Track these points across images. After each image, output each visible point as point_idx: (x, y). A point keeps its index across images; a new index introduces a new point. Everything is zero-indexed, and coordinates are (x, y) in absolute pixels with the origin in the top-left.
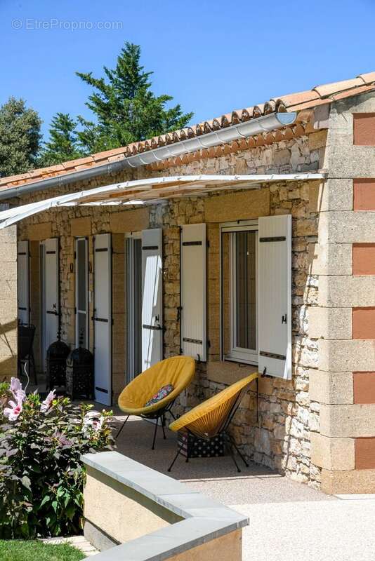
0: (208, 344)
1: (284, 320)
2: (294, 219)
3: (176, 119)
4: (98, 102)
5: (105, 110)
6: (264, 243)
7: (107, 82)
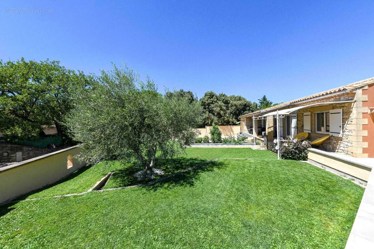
0: (311, 130)
1: (340, 127)
2: (343, 110)
3: (271, 103)
4: (260, 102)
5: (261, 103)
6: (331, 114)
7: (262, 100)
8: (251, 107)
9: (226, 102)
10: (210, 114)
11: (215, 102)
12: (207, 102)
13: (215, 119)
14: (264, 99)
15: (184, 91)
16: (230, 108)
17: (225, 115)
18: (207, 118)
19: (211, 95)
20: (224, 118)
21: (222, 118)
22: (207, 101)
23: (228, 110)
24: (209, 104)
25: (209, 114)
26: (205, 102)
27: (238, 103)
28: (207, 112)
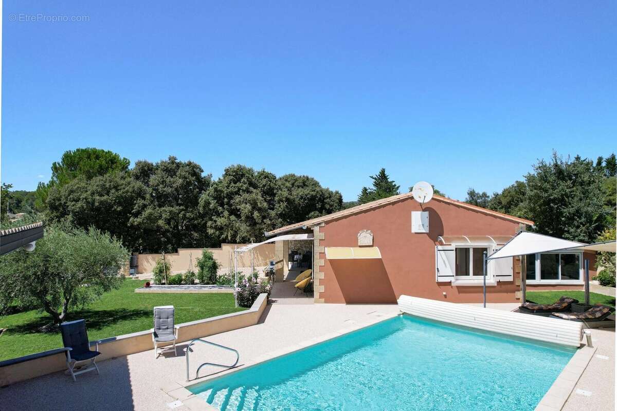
8: (326, 203)
9: (269, 192)
10: (233, 218)
11: (244, 191)
12: (226, 191)
13: (242, 228)
14: (383, 176)
15: (177, 161)
16: (277, 206)
17: (265, 220)
18: (225, 225)
19: (237, 174)
20: (262, 227)
21: (258, 226)
22: (228, 187)
23: (273, 209)
24: (230, 196)
25: (231, 217)
26: (222, 191)
27: (298, 193)
28: (226, 213)
